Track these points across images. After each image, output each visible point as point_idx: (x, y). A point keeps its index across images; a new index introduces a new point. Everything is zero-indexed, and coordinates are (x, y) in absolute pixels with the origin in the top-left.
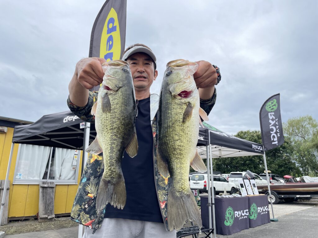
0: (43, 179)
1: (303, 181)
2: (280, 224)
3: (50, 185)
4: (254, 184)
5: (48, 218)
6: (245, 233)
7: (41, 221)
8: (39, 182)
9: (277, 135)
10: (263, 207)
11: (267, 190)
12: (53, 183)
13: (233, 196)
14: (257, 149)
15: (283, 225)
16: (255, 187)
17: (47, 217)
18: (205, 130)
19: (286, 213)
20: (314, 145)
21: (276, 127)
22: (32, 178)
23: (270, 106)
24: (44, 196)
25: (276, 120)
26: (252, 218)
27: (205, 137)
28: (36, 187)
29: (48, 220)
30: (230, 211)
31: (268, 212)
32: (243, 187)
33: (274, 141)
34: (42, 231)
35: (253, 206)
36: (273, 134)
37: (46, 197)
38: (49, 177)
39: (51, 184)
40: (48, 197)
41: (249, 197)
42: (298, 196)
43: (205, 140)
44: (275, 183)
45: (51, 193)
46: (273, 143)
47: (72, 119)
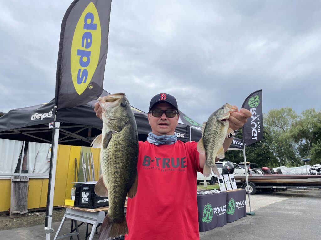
0: (15, 173)
1: (279, 172)
2: (257, 219)
3: (23, 180)
4: (233, 179)
5: (21, 214)
6: (222, 229)
7: (14, 217)
8: (11, 176)
9: (258, 131)
10: (240, 202)
11: (245, 181)
12: (26, 177)
13: (211, 192)
14: (237, 144)
15: (259, 219)
16: (234, 181)
17: (19, 212)
18: (186, 127)
19: (262, 206)
20: (292, 136)
21: (257, 123)
22: (2, 173)
23: (252, 102)
24: (16, 191)
25: (258, 116)
26: (229, 213)
27: (186, 134)
28: (7, 182)
29: (21, 216)
30: (208, 208)
31: (245, 206)
32: (222, 182)
33: (254, 137)
34: (14, 228)
35: (231, 201)
36: (254, 129)
37: (18, 192)
38: (22, 171)
39: (23, 178)
40: (21, 192)
41: (227, 192)
42: (274, 187)
43: (186, 137)
44: (254, 175)
45: (24, 188)
46: (253, 138)
47: (40, 118)
